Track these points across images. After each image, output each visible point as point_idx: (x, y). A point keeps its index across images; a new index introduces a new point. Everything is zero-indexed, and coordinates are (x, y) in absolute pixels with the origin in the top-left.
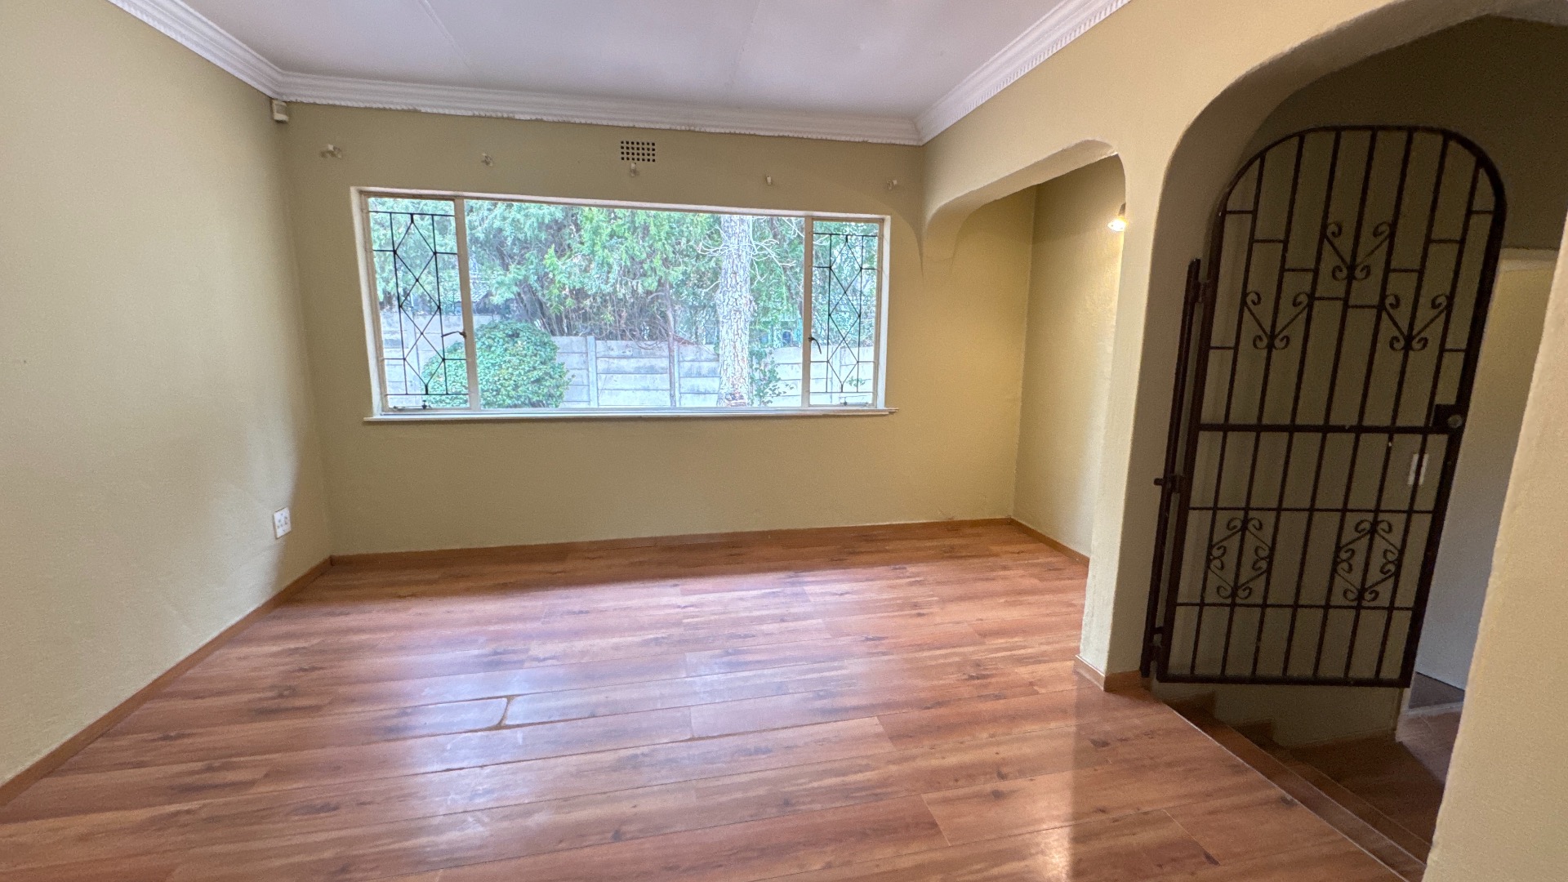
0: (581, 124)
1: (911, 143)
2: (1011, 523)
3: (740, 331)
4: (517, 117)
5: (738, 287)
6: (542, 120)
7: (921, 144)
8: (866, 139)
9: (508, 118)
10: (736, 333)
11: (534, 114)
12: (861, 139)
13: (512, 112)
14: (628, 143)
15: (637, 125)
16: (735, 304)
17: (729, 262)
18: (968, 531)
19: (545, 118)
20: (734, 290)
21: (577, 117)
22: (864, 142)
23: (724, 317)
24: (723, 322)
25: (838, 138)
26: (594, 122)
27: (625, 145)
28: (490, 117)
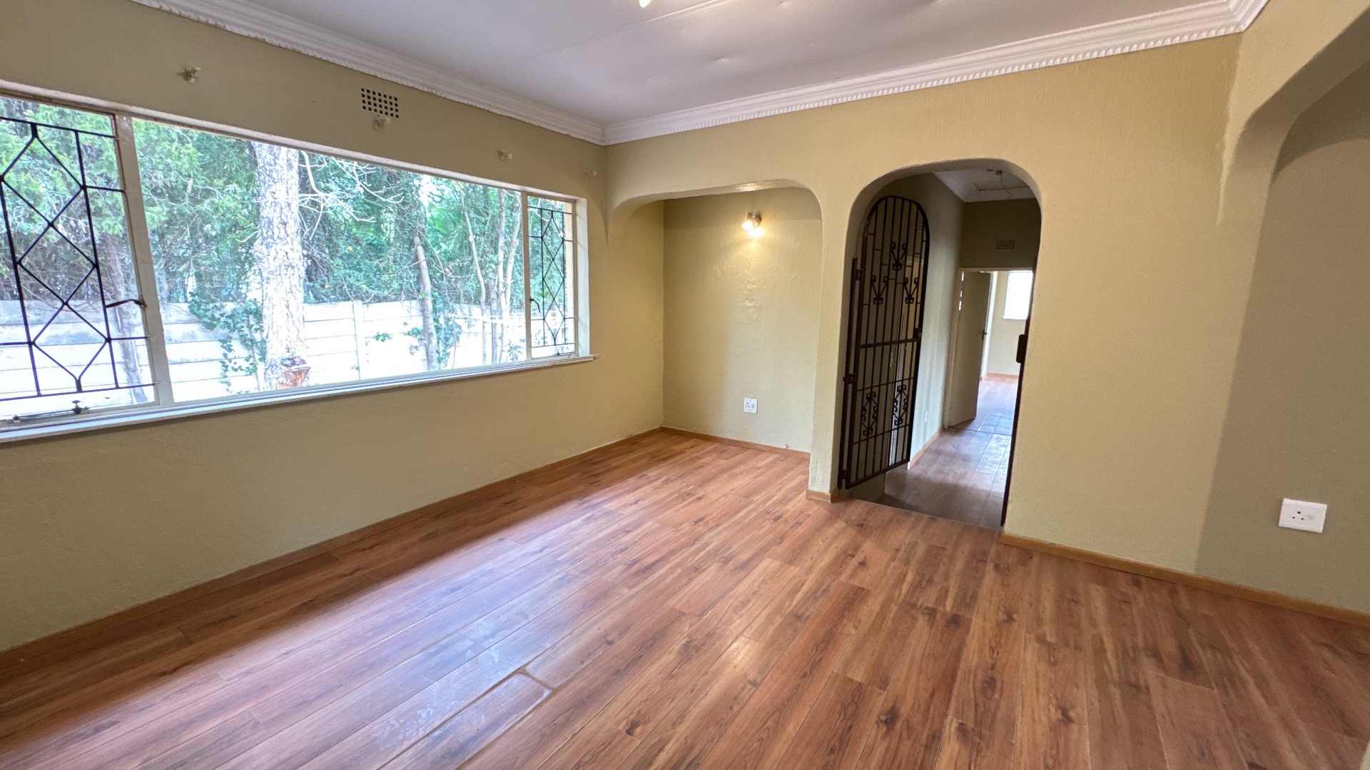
0: (314, 57)
1: (597, 143)
2: (664, 432)
3: (293, 289)
4: (228, 28)
5: (289, 239)
6: (263, 41)
7: (604, 144)
8: (569, 133)
9: (215, 27)
10: (288, 290)
11: (254, 31)
12: (565, 132)
13: (222, 21)
14: (368, 91)
15: (378, 75)
16: (285, 258)
17: (275, 211)
18: (645, 441)
19: (268, 39)
20: (285, 242)
21: (311, 49)
22: (567, 135)
23: (271, 273)
24: (268, 279)
25: (551, 128)
26: (331, 60)
27: (365, 93)
28: (188, 19)
